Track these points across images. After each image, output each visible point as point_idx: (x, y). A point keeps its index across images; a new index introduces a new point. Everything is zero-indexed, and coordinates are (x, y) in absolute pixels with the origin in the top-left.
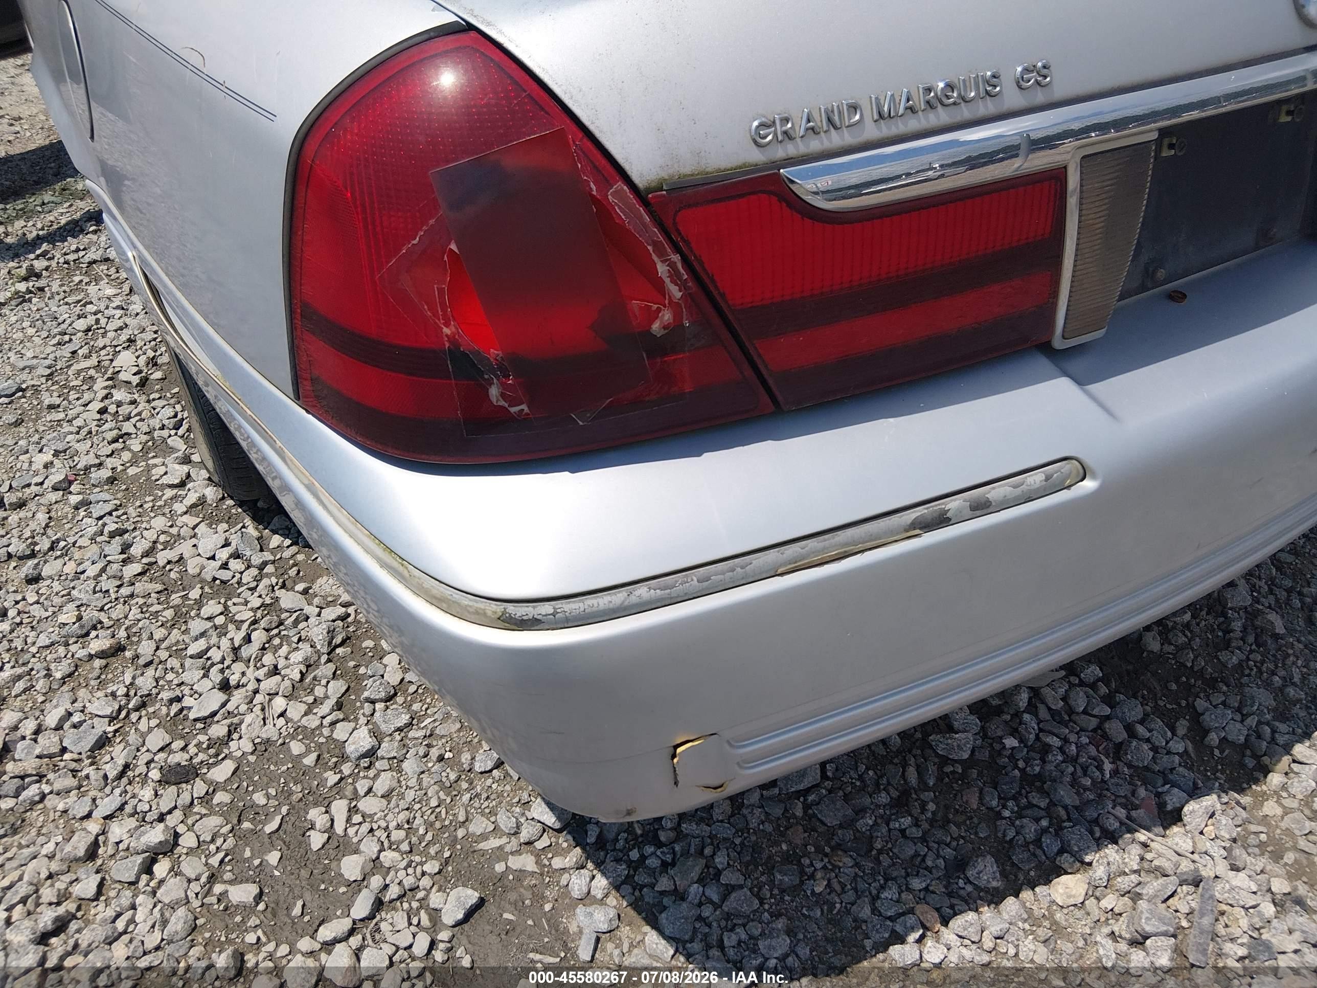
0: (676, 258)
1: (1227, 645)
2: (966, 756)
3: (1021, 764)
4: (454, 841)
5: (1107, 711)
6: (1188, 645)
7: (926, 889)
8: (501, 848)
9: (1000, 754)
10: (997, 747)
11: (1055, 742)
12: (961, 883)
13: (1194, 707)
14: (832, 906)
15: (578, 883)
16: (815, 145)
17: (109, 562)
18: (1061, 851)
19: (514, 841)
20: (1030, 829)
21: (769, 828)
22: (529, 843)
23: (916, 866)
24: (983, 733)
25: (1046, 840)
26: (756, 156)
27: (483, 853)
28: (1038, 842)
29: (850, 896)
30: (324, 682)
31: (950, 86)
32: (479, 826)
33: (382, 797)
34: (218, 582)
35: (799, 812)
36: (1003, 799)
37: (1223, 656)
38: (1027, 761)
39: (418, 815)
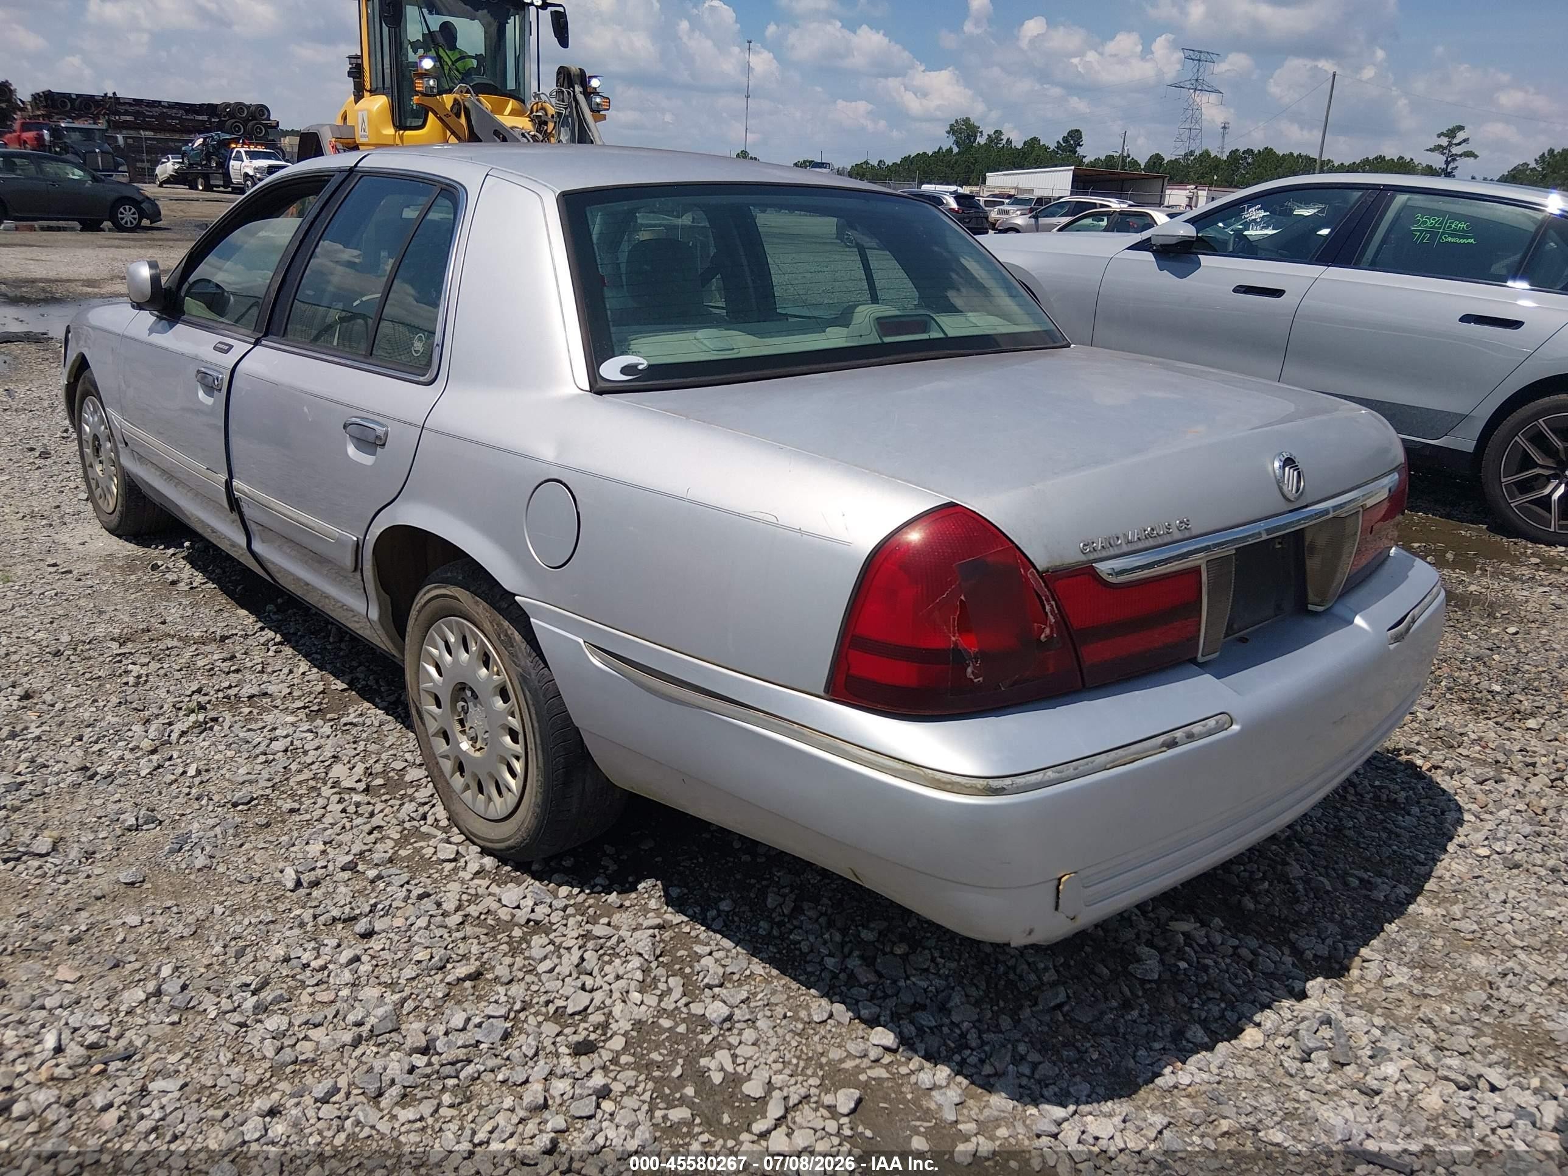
0: (1053, 603)
1: (1297, 901)
2: (1156, 977)
3: (1193, 978)
4: (821, 1066)
5: (1237, 942)
6: (1272, 903)
7: (1164, 1049)
8: (857, 1066)
9: (1177, 973)
10: (1174, 970)
11: (1209, 962)
12: (1184, 1042)
13: (1289, 940)
14: (1108, 1065)
15: (925, 1078)
16: (1104, 554)
17: (431, 916)
18: (1239, 1019)
19: (865, 1060)
20: (1216, 1011)
21: (1046, 1029)
22: (877, 1061)
23: (1151, 1037)
24: (1162, 962)
25: (1228, 1014)
26: (1083, 558)
27: (846, 1071)
28: (1223, 1017)
29: (1117, 1058)
30: (663, 979)
31: (1152, 529)
32: (835, 1054)
33: (753, 1044)
34: (532, 923)
35: (1061, 1018)
36: (1191, 999)
37: (1297, 907)
38: (1196, 976)
39: (786, 1052)
